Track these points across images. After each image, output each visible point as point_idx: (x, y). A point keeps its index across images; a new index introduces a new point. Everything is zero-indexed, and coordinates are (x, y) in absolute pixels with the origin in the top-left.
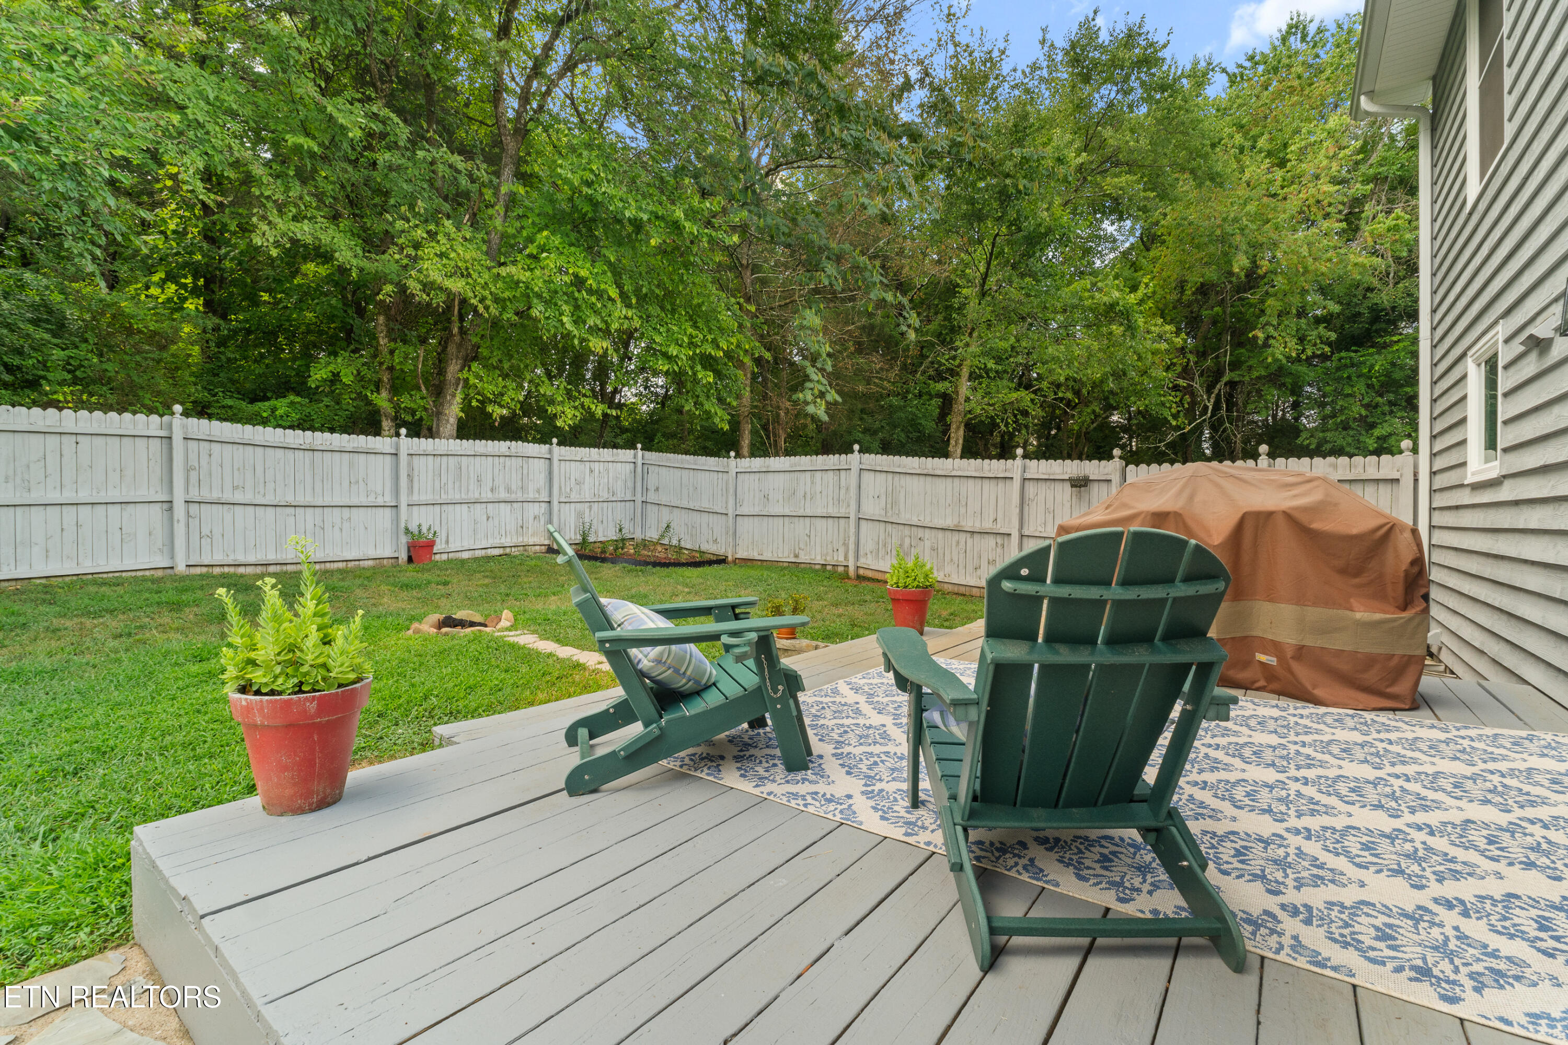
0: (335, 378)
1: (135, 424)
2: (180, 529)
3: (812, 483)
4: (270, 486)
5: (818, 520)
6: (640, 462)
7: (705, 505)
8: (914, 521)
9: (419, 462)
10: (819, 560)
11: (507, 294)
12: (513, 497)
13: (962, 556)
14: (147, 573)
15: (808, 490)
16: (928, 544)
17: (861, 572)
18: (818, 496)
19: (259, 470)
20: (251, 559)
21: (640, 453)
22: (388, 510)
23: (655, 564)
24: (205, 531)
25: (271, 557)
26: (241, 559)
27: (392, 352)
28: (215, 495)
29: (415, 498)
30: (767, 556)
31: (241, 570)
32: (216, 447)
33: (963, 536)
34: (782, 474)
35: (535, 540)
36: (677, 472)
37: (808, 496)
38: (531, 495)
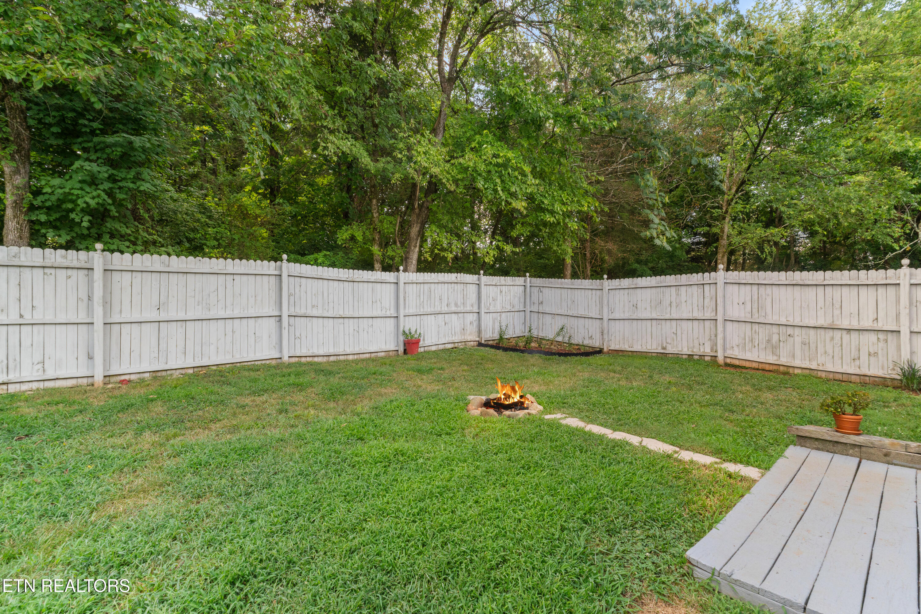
0: (353, 238)
1: (262, 266)
2: (285, 333)
3: (677, 295)
4: (331, 305)
5: (684, 323)
6: (528, 285)
7: (581, 312)
8: (783, 321)
9: (410, 288)
10: (686, 351)
11: (460, 177)
12: (459, 310)
13: (837, 349)
14: (268, 362)
15: (673, 300)
16: (798, 340)
17: (728, 361)
18: (684, 304)
19: (326, 294)
20: (321, 352)
21: (528, 279)
22: (392, 319)
23: (560, 354)
24: (298, 335)
25: (332, 351)
26: (316, 352)
27: (381, 222)
28: (302, 312)
29: (407, 312)
30: (637, 348)
31: (316, 359)
32: (303, 280)
33: (838, 334)
34: (649, 289)
35: (469, 338)
36: (559, 291)
37: (674, 304)
38: (468, 308)
